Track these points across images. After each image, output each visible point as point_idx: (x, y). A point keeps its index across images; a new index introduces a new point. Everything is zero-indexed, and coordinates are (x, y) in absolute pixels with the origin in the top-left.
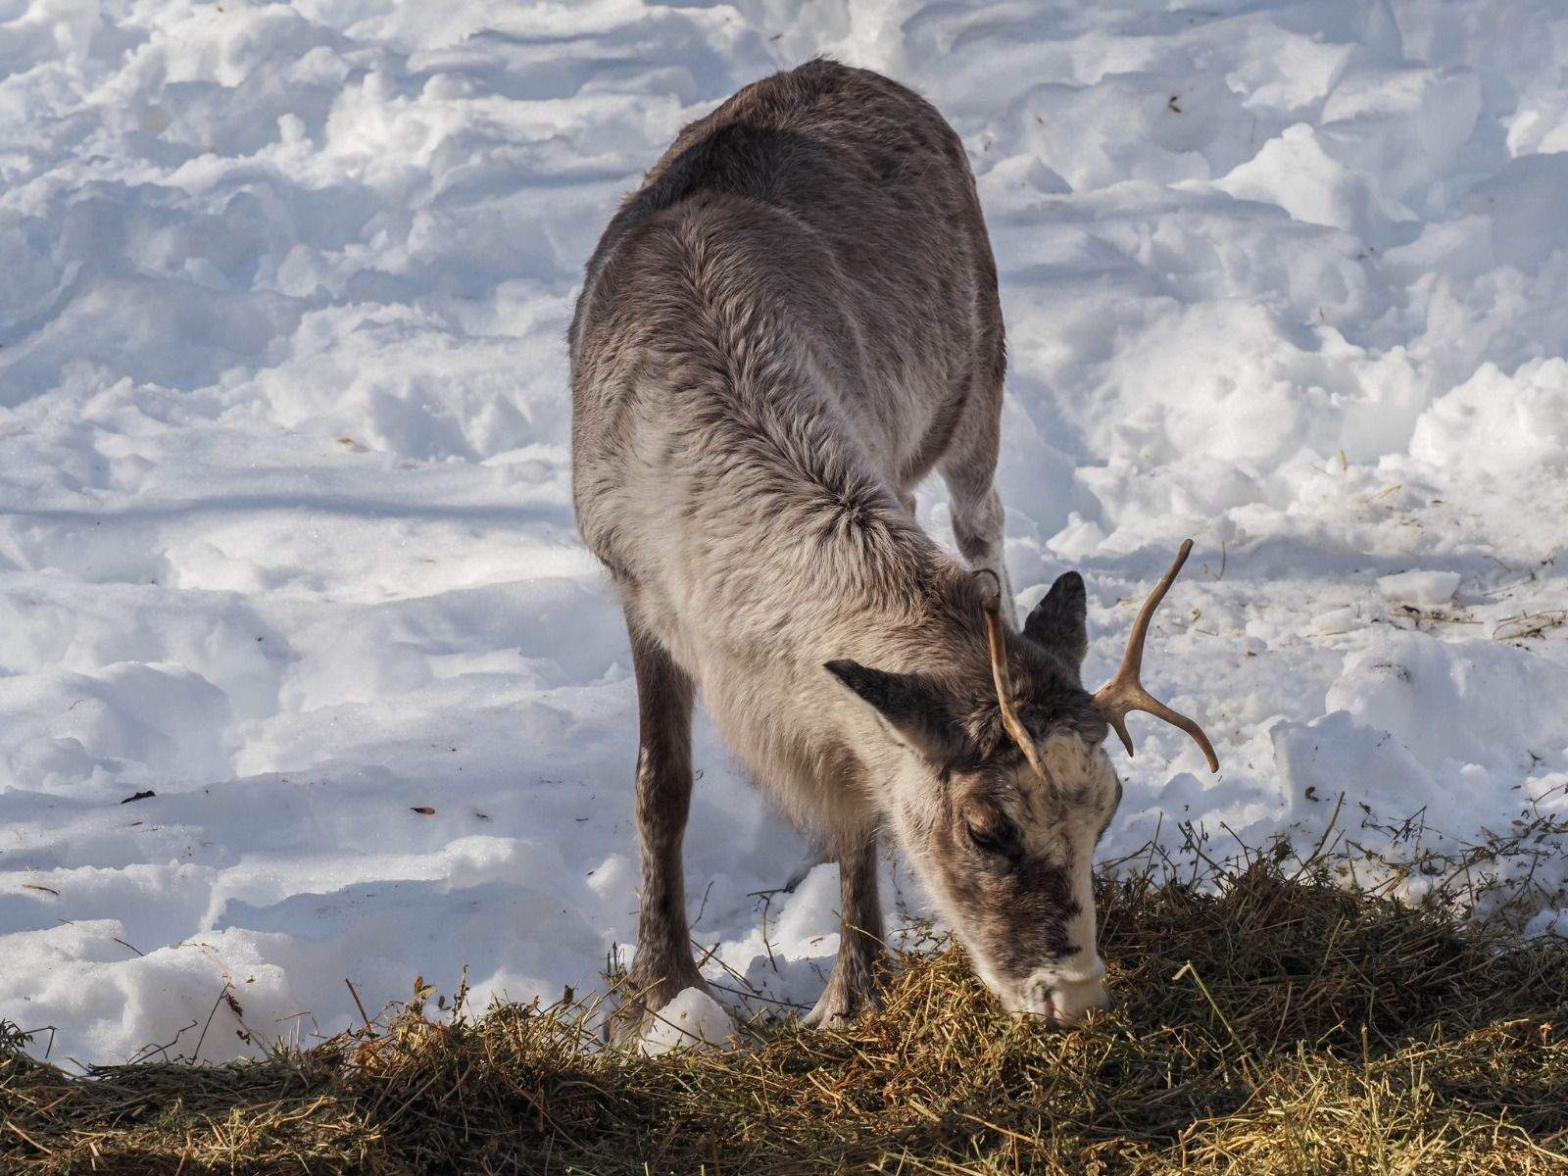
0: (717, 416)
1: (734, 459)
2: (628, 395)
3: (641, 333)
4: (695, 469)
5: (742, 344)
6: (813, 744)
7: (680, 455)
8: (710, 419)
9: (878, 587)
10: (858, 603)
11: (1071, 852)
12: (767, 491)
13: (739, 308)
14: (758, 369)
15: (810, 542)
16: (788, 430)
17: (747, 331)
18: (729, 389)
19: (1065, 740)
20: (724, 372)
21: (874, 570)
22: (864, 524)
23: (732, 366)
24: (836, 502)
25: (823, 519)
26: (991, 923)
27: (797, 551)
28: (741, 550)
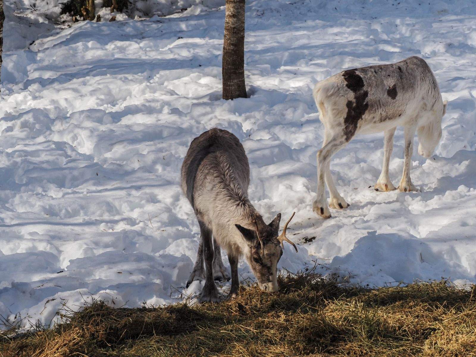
0: (222, 182)
1: (224, 190)
2: (205, 178)
3: (209, 168)
4: (217, 191)
5: (227, 171)
6: (232, 243)
7: (214, 189)
8: (220, 182)
9: (245, 216)
10: (241, 218)
11: (272, 264)
12: (229, 196)
13: (227, 165)
14: (230, 176)
15: (235, 206)
16: (234, 186)
17: (228, 168)
18: (225, 177)
19: (271, 245)
20: (224, 175)
21: (244, 213)
22: (244, 204)
23: (226, 174)
24: (240, 200)
25: (237, 203)
26: (258, 275)
27: (232, 207)
28: (223, 207)
